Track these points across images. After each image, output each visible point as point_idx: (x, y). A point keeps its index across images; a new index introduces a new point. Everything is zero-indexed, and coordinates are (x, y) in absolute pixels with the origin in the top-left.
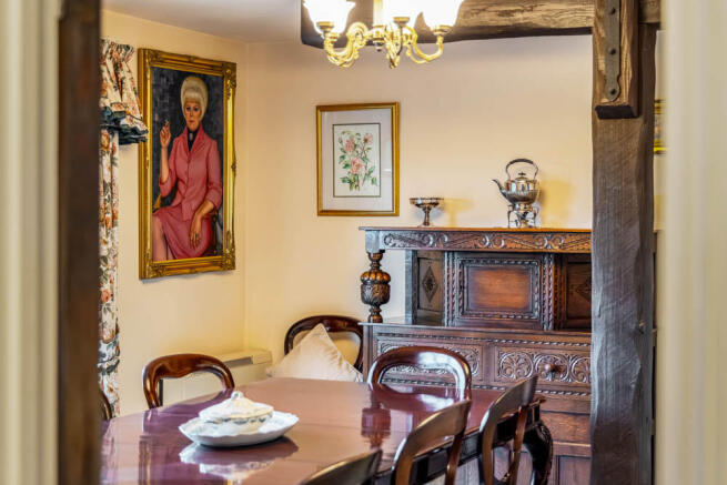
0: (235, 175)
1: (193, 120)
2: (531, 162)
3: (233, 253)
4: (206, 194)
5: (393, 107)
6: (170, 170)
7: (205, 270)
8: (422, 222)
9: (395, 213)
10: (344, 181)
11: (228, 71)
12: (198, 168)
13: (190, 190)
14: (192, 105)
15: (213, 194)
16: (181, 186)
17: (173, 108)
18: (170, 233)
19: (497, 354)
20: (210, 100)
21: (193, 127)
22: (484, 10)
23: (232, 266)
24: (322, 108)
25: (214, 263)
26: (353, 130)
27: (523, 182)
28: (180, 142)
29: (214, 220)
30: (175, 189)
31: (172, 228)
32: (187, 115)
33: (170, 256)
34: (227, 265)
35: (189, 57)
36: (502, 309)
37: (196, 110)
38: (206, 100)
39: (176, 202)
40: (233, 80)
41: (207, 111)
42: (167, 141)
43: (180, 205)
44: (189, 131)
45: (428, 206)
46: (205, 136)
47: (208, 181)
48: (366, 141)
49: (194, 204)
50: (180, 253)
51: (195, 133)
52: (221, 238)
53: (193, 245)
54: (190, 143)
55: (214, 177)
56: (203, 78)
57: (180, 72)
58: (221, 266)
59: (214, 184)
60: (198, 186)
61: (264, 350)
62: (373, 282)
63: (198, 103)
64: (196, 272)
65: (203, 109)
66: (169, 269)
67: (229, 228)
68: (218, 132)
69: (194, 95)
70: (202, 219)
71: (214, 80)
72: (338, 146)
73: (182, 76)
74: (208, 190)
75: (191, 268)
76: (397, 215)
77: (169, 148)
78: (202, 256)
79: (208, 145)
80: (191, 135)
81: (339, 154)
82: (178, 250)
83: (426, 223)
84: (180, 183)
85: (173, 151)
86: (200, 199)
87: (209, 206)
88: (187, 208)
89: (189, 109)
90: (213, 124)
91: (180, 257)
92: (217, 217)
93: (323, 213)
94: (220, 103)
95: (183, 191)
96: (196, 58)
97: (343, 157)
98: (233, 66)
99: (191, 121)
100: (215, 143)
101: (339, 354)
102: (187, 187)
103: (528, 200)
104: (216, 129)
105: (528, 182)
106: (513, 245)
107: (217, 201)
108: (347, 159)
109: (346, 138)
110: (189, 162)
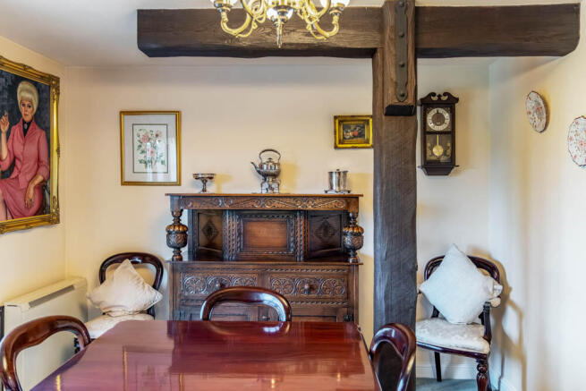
0: (59, 157)
1: (28, 114)
2: (276, 152)
3: (58, 212)
4: (38, 169)
5: (177, 114)
6: (8, 150)
7: (37, 225)
8: (201, 189)
9: (178, 183)
10: (141, 162)
11: (54, 82)
12: (31, 150)
13: (24, 167)
14: (27, 103)
15: (43, 170)
16: (18, 164)
17: (11, 103)
18: (9, 199)
19: (269, 279)
20: (40, 101)
21: (28, 119)
22: (294, 31)
23: (58, 221)
24: (123, 113)
25: (44, 220)
26: (148, 128)
27: (271, 164)
28: (17, 130)
29: (43, 188)
30: (13, 165)
31: (11, 195)
32: (22, 109)
33: (9, 216)
34: (54, 220)
35: (25, 66)
36: (268, 247)
37: (30, 107)
38: (37, 100)
39: (14, 175)
40: (58, 89)
41: (38, 109)
42: (7, 128)
43: (17, 178)
44: (24, 122)
45: (206, 179)
46: (37, 127)
47: (39, 160)
48: (157, 136)
49: (29, 177)
50: (18, 214)
51: (29, 124)
52: (49, 201)
53: (28, 207)
54: (25, 131)
55: (44, 158)
56: (35, 84)
57: (16, 76)
58: (49, 221)
59: (43, 162)
60: (31, 164)
61: (81, 278)
62: (177, 233)
63: (31, 101)
64: (31, 227)
65: (35, 107)
66: (8, 227)
67: (55, 194)
68: (47, 125)
69: (28, 95)
70: (35, 188)
71: (43, 86)
72: (136, 139)
73: (18, 80)
74: (38, 167)
75: (27, 225)
76: (180, 185)
77: (8, 133)
78: (35, 215)
79: (38, 134)
80: (26, 126)
81: (137, 144)
82: (16, 212)
83: (204, 190)
84: (17, 161)
85: (11, 136)
86: (33, 173)
87: (40, 178)
88: (23, 180)
89: (24, 105)
90: (42, 119)
91: (18, 217)
92: (46, 186)
93: (124, 183)
94: (47, 105)
95: (19, 167)
96: (30, 68)
97: (140, 146)
98: (57, 80)
99: (26, 115)
100: (44, 132)
101: (142, 279)
102: (23, 164)
103: (275, 176)
104: (44, 122)
105: (275, 164)
106: (280, 206)
107: (46, 175)
108: (143, 147)
109: (142, 133)
110: (24, 145)
